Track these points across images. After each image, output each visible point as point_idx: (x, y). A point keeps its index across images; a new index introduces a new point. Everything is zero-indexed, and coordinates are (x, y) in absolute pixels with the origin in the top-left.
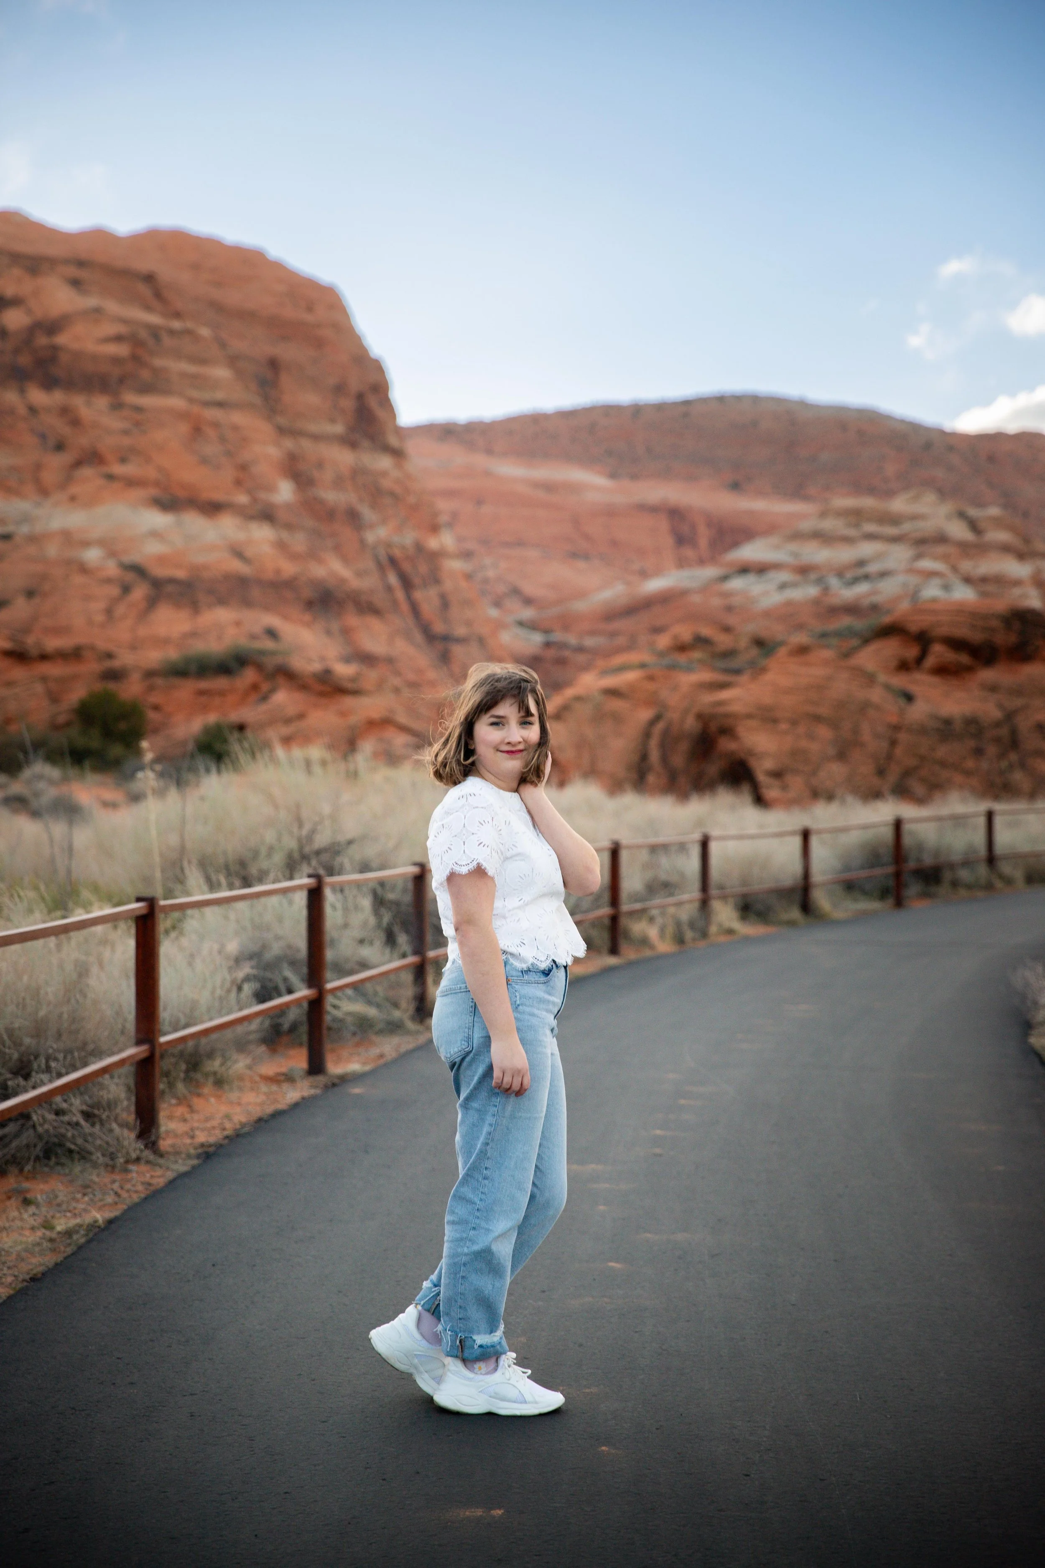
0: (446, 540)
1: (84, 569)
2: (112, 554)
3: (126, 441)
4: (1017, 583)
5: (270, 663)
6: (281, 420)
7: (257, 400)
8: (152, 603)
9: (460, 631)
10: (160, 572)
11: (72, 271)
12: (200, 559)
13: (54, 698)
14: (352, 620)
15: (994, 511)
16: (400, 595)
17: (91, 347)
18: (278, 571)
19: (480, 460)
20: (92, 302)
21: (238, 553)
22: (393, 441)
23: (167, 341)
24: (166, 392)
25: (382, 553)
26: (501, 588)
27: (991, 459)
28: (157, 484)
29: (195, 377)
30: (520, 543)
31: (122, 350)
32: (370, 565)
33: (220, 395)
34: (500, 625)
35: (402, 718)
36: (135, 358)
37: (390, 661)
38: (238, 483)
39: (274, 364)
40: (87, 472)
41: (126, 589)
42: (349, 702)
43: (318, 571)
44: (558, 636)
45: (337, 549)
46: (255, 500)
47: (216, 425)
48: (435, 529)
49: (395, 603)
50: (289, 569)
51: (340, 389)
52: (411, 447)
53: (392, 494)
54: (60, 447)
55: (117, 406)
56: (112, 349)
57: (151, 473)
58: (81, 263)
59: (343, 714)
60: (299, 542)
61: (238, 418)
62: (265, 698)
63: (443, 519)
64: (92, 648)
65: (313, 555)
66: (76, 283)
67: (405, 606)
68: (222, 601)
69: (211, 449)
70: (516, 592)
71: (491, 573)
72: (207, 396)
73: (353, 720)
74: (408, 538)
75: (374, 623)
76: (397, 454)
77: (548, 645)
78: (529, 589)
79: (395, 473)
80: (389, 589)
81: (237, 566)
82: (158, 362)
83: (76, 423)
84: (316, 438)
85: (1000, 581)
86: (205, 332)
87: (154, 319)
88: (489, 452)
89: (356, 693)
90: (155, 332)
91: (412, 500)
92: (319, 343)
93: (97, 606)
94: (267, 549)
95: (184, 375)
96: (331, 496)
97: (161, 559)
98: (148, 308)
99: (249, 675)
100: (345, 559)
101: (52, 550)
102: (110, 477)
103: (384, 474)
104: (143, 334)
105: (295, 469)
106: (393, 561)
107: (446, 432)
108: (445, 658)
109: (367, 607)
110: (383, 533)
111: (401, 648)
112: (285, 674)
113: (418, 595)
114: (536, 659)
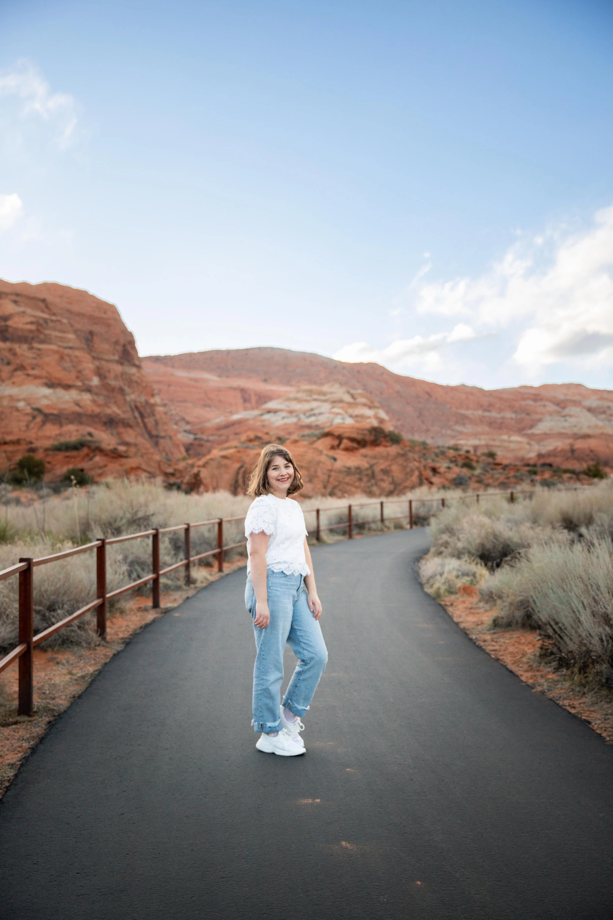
0: (157, 400)
1: (17, 410)
2: (29, 404)
3: (34, 362)
4: (369, 418)
5: (93, 446)
6: (95, 354)
7: (85, 347)
8: (44, 423)
9: (163, 434)
10: (47, 411)
11: (14, 298)
12: (63, 406)
13: (9, 459)
14: (121, 429)
15: (360, 391)
16: (139, 420)
17: (21, 326)
18: (93, 411)
19: (169, 370)
20: (21, 309)
21: (78, 404)
22: (137, 362)
23: (51, 324)
24: (50, 343)
25: (132, 404)
26: (178, 418)
27: (358, 372)
28: (46, 378)
29: (61, 338)
30: (185, 401)
31: (33, 327)
32: (128, 409)
33: (70, 345)
34: (177, 432)
35: (144, 466)
36: (38, 330)
37: (136, 445)
38: (77, 378)
39: (91, 333)
40: (19, 373)
41: (34, 418)
42: (124, 460)
43: (108, 411)
44: (199, 436)
45: (115, 402)
46: (84, 384)
47: (69, 356)
48: (153, 395)
49: (138, 424)
50: (97, 410)
51: (117, 343)
52: (144, 365)
53: (136, 382)
54: (9, 363)
55: (31, 348)
56: (29, 327)
57: (44, 374)
58: (17, 295)
59: (122, 465)
60: (101, 400)
61: (77, 353)
62: (91, 459)
63: (156, 392)
64: (24, 440)
65: (106, 405)
66: (15, 302)
67: (141, 424)
68: (71, 422)
69: (68, 365)
70: (183, 419)
71: (174, 412)
72: (66, 345)
73: (126, 467)
74: (143, 399)
75: (130, 431)
76: (139, 367)
77: (196, 439)
78: (188, 418)
79: (137, 374)
80: (135, 418)
81: (77, 409)
82: (47, 332)
83: (15, 354)
84: (107, 361)
85: (362, 417)
86: (65, 321)
87: (45, 316)
88: (173, 367)
89: (126, 457)
90: (46, 321)
91: (144, 384)
92: (109, 326)
93: (23, 424)
94: (88, 403)
95: (57, 337)
96: (113, 383)
97: (48, 406)
98: (43, 311)
99: (85, 450)
100: (119, 407)
101: (5, 403)
102: (28, 375)
103: (134, 375)
104: (41, 321)
105: (99, 373)
106: (137, 408)
107: (157, 359)
108: (157, 444)
109: (127, 425)
110: (133, 397)
111: (140, 440)
112: (99, 450)
113: (146, 420)
114: (191, 444)
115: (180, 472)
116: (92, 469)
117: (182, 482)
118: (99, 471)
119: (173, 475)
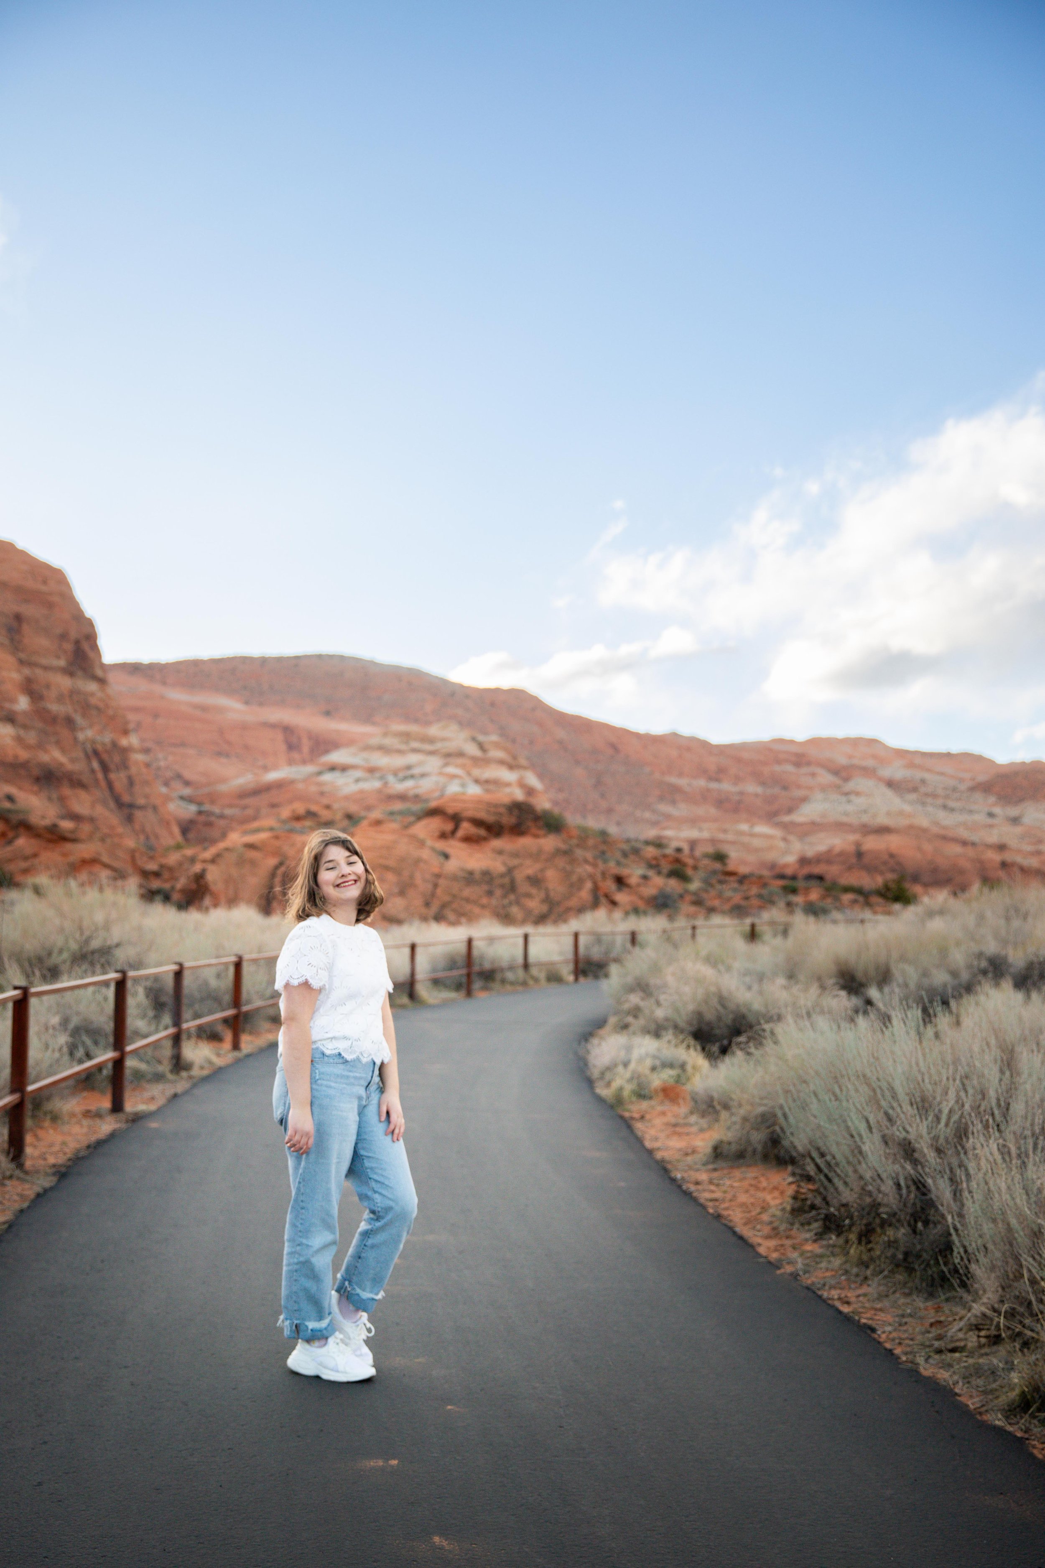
0: (133, 740)
4: (508, 785)
5: (14, 818)
6: (22, 656)
7: (6, 642)
9: (141, 801)
14: (67, 791)
15: (494, 738)
16: (100, 776)
18: (16, 757)
19: (158, 688)
22: (99, 673)
25: (89, 747)
26: (169, 774)
27: (493, 704)
30: (183, 744)
32: (81, 755)
34: (167, 799)
35: (105, 859)
37: (92, 820)
39: (18, 618)
42: (69, 846)
43: (45, 758)
44: (207, 807)
45: (58, 743)
46: (2, 708)
48: (126, 732)
49: (97, 781)
50: (24, 755)
51: (63, 637)
52: (111, 677)
53: (98, 709)
59: (65, 855)
60: (31, 737)
62: (10, 842)
63: (131, 726)
65: (40, 746)
67: (103, 783)
70: (179, 776)
71: (162, 764)
73: (72, 859)
74: (107, 738)
75: (83, 794)
76: (102, 681)
77: (200, 813)
78: (188, 775)
79: (99, 694)
80: (93, 771)
84: (46, 668)
85: (496, 782)
88: (164, 683)
89: (74, 841)
91: (111, 712)
92: (50, 606)
94: (9, 741)
96: (54, 707)
100: (63, 751)
103: (92, 694)
105: (30, 688)
106: (96, 753)
107: (135, 669)
108: (130, 819)
109: (77, 783)
110: (90, 733)
111: (100, 811)
112: (25, 826)
113: (112, 776)
114: (192, 822)
115: (171, 869)
116: (10, 860)
117: (173, 888)
118: (23, 865)
119: (157, 874)
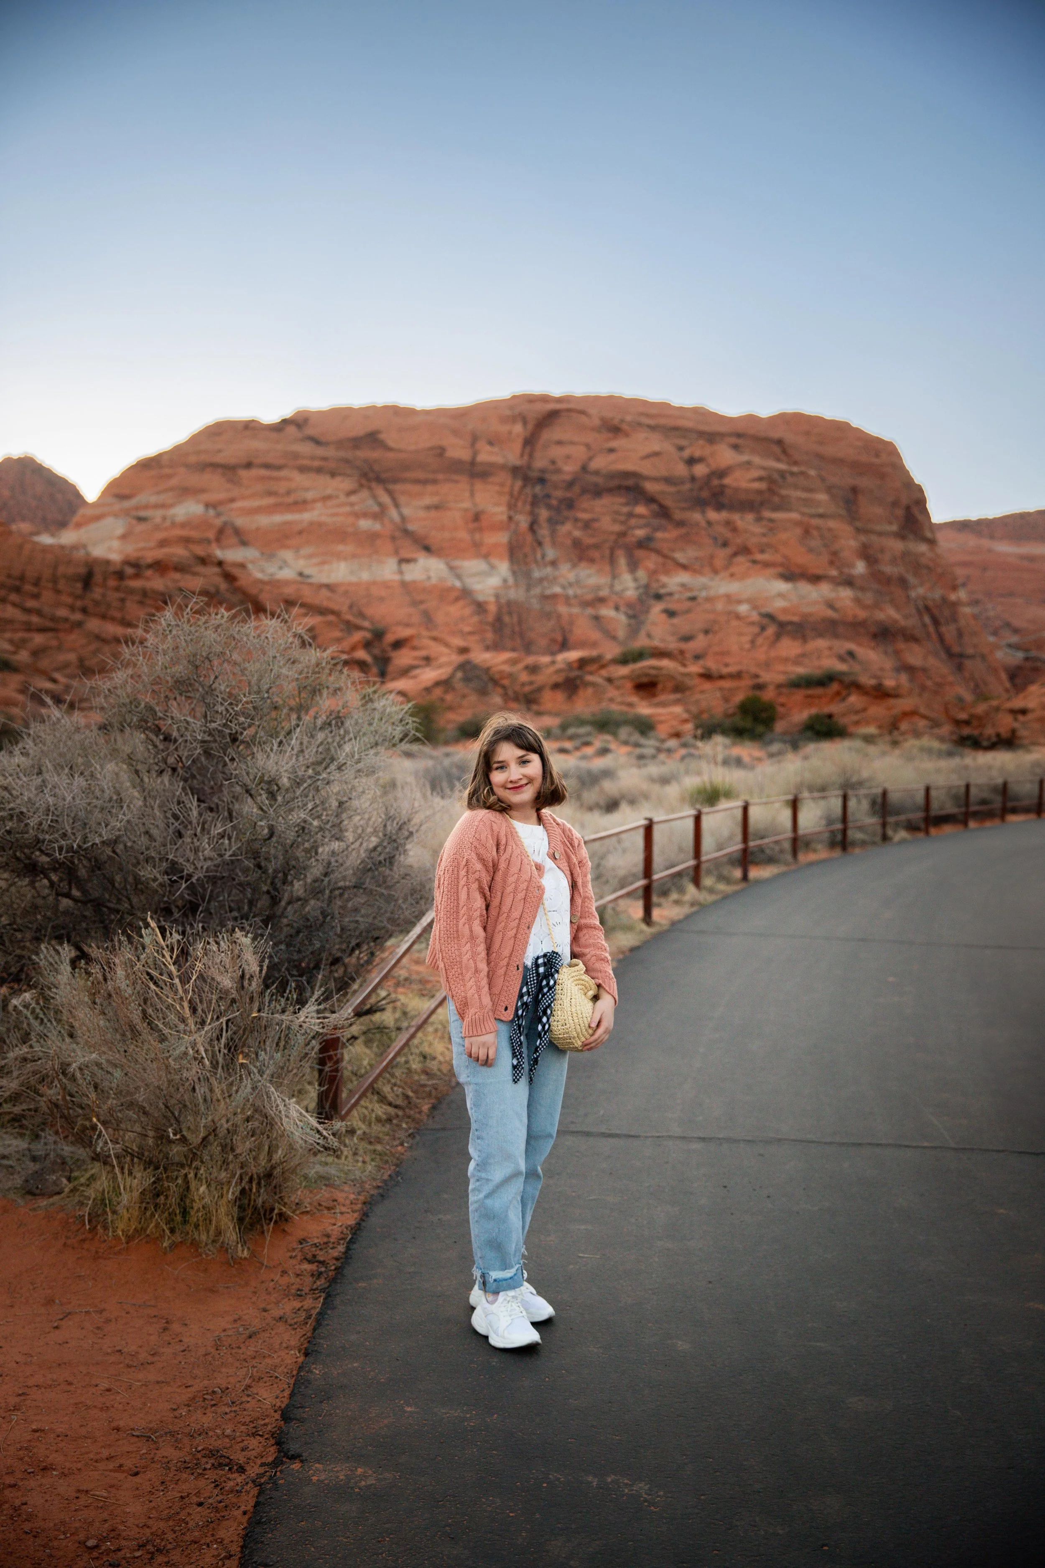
0: (962, 595)
1: (738, 617)
2: (755, 608)
3: (764, 540)
5: (847, 679)
6: (859, 524)
7: (843, 512)
8: (778, 636)
9: (970, 651)
10: (783, 618)
11: (733, 440)
12: (807, 610)
13: (726, 700)
14: (901, 645)
16: (931, 629)
17: (744, 485)
18: (855, 616)
19: (986, 543)
20: (745, 458)
21: (830, 605)
22: (928, 535)
23: (790, 479)
24: (789, 510)
25: (920, 604)
26: (998, 623)
28: (782, 565)
29: (805, 500)
30: (1012, 594)
31: (762, 486)
32: (914, 611)
33: (821, 510)
34: (996, 647)
35: (923, 710)
36: (770, 490)
37: (924, 670)
38: (832, 563)
39: (854, 490)
40: (740, 559)
41: (763, 628)
42: (892, 701)
43: (880, 616)
44: (1033, 653)
45: (892, 602)
46: (841, 573)
47: (818, 528)
48: (954, 588)
49: (928, 635)
50: (862, 614)
51: (895, 504)
52: (940, 536)
53: (928, 568)
54: (725, 544)
55: (759, 519)
56: (757, 485)
57: (778, 558)
58: (739, 435)
59: (889, 709)
60: (868, 598)
61: (831, 524)
62: (844, 699)
63: (960, 581)
64: (747, 672)
65: (877, 606)
66: (736, 447)
67: (934, 636)
68: (821, 635)
69: (815, 543)
70: (1008, 625)
71: (991, 614)
72: (813, 511)
73: (895, 711)
74: (937, 594)
75: (915, 647)
76: (932, 542)
77: (1027, 659)
78: (1016, 623)
79: (929, 554)
80: (925, 625)
81: (830, 613)
82: (784, 492)
83: (735, 530)
84: (880, 534)
86: (812, 473)
87: (782, 466)
88: (992, 537)
89: (896, 696)
90: (782, 474)
91: (939, 570)
92: (882, 476)
93: (746, 639)
94: (848, 603)
95: (799, 499)
96: (889, 570)
97: (785, 610)
98: (778, 460)
99: (835, 687)
100: (897, 608)
101: (720, 606)
102: (754, 562)
103: (923, 554)
104: (776, 476)
105: (867, 554)
106: (927, 609)
107: (964, 526)
108: (960, 668)
109: (911, 638)
110: (921, 591)
111: (932, 662)
112: (856, 686)
113: (943, 629)
114: (1019, 668)
115: (979, 718)
116: (844, 715)
117: (981, 734)
118: (855, 718)
119: (967, 723)
